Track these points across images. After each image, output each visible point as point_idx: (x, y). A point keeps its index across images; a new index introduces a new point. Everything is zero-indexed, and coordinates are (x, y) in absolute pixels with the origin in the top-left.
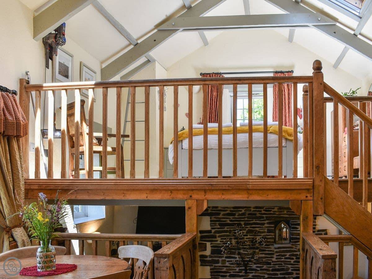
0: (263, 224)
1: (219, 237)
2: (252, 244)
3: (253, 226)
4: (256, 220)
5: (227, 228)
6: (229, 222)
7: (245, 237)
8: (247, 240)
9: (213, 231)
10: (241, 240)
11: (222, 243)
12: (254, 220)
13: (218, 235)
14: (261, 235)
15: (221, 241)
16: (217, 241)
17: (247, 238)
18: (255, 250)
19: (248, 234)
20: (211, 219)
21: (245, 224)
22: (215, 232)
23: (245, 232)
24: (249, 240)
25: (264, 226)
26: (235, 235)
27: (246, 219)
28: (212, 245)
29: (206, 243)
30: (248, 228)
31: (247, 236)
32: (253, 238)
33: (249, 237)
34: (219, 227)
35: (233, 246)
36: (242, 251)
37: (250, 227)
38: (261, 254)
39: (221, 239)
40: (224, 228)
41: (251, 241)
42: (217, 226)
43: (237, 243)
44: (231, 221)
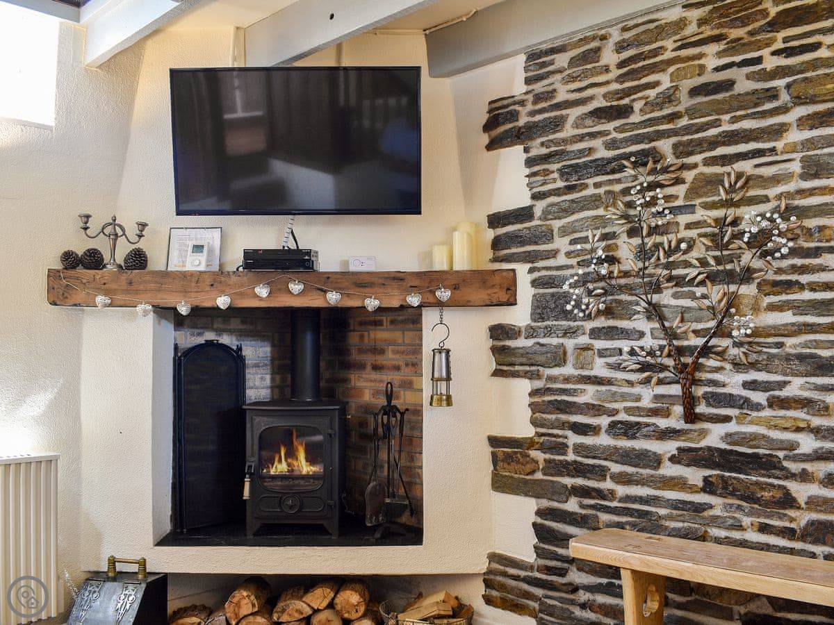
0: (779, 131)
1: (564, 232)
2: (718, 253)
3: (721, 151)
4: (735, 120)
5: (597, 185)
6: (603, 153)
7: (683, 219)
8: (693, 233)
9: (539, 207)
10: (658, 239)
11: (574, 261)
12: (726, 117)
13: (557, 224)
14: (766, 199)
15: (568, 254)
16: (554, 254)
17: (689, 226)
18: (733, 288)
19: (697, 202)
20: (530, 155)
21: (682, 150)
22: (546, 215)
23: (680, 190)
24: (700, 235)
25: (779, 145)
26: (632, 212)
27: (684, 122)
28: (536, 275)
29: (514, 271)
30: (695, 166)
31: (690, 209)
32: (720, 222)
33: (700, 214)
34: (560, 184)
35: (626, 274)
36: (666, 298)
37: (707, 162)
39: (573, 242)
40: (586, 186)
41: (712, 236)
42: (555, 180)
43: (643, 253)
44: (611, 145)
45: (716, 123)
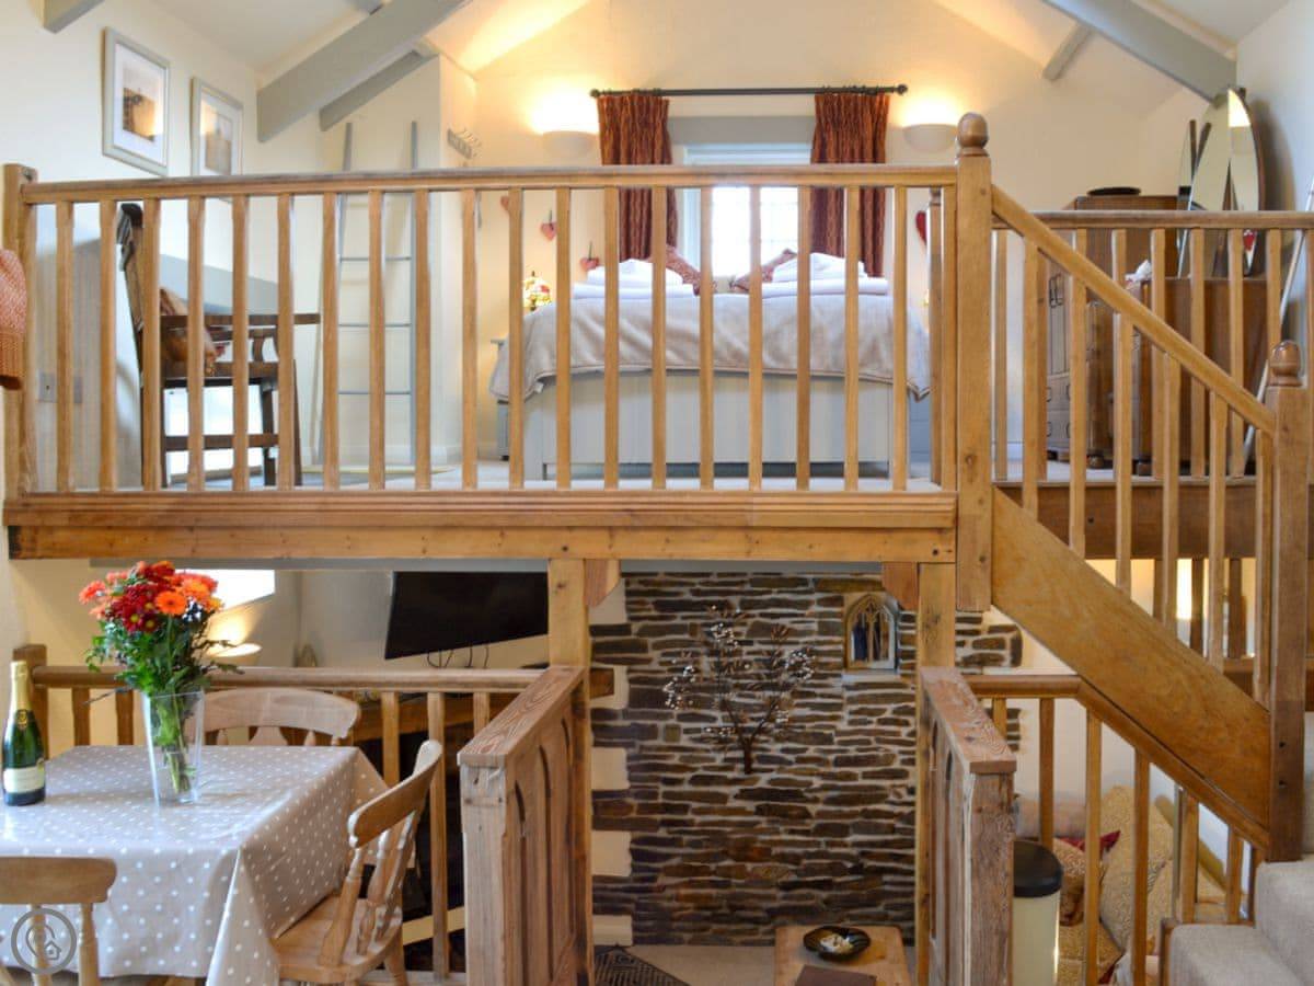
0: (806, 604)
1: (656, 646)
2: (767, 671)
3: (770, 610)
4: (780, 592)
5: (684, 618)
6: (688, 596)
7: (746, 649)
8: (752, 658)
9: (636, 627)
10: (731, 660)
11: (665, 668)
12: (775, 590)
13: (651, 640)
14: (797, 643)
15: (662, 664)
16: (648, 661)
17: (749, 653)
18: (777, 693)
19: (755, 639)
20: (629, 588)
21: (745, 605)
22: (643, 632)
23: (744, 630)
24: (757, 660)
25: (807, 612)
26: (711, 640)
27: (748, 587)
28: (632, 675)
29: (612, 670)
30: (753, 616)
31: (750, 643)
32: (769, 653)
33: (756, 647)
34: (654, 613)
35: (705, 679)
36: (733, 697)
37: (762, 615)
38: (798, 705)
39: (664, 655)
40: (674, 617)
41: (764, 661)
42: (649, 610)
43: (719, 667)
44: (697, 593)
45: (769, 592)
